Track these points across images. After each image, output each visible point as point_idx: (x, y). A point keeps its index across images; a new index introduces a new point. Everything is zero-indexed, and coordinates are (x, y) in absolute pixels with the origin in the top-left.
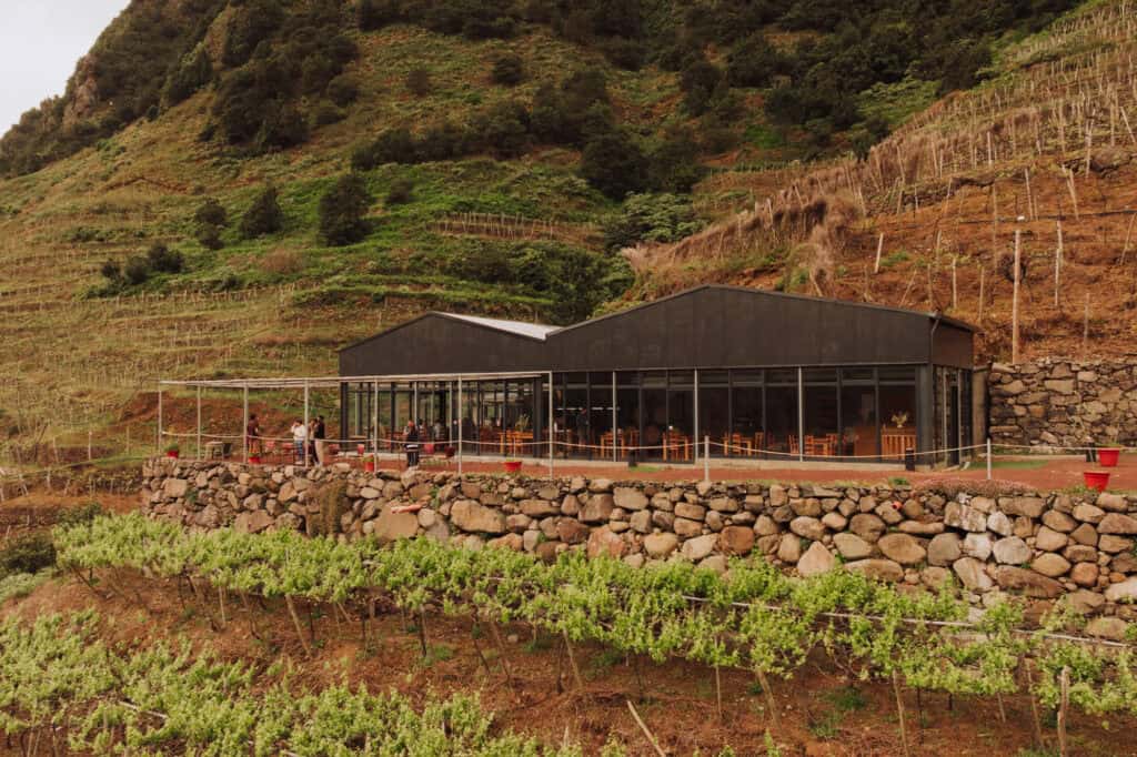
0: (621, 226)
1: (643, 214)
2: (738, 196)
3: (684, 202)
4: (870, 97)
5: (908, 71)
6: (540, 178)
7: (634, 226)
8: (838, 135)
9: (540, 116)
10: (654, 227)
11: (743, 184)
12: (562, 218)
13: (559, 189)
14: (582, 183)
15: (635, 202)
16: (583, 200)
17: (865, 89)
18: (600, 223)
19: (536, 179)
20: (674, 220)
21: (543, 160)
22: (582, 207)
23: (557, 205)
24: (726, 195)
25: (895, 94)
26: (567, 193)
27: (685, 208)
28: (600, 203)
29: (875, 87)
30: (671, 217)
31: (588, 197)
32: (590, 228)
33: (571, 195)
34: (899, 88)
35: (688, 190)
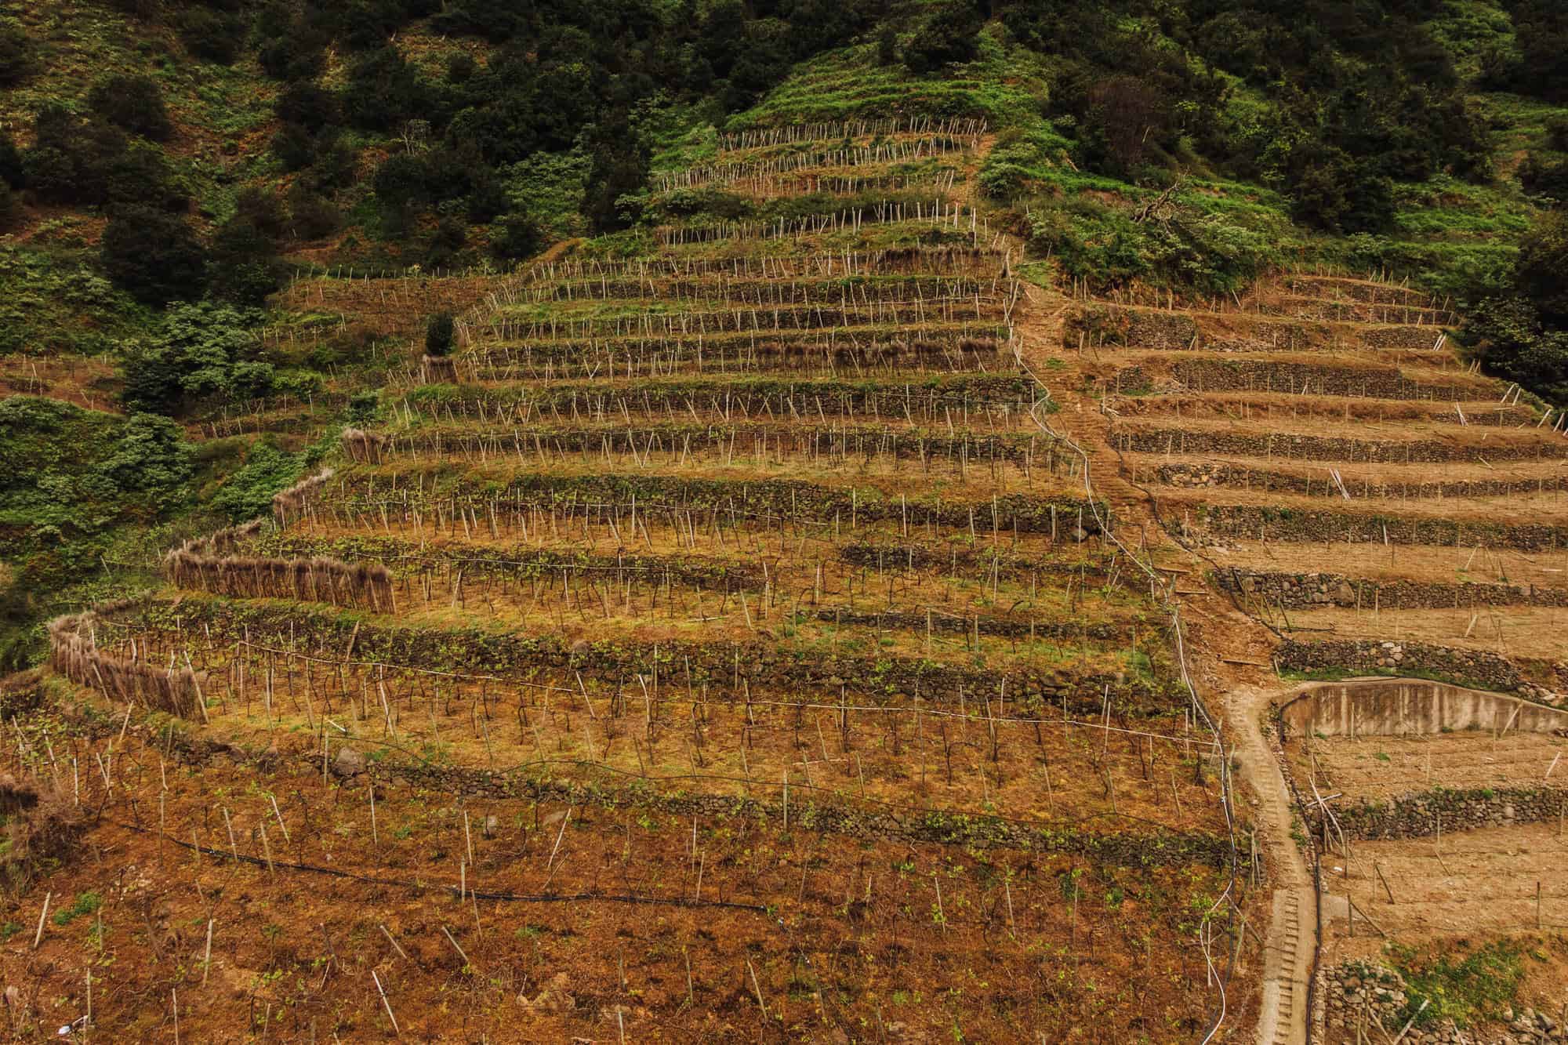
0: (148, 365)
1: (190, 341)
2: (326, 323)
3: (248, 324)
4: (527, 171)
5: (579, 137)
6: (31, 274)
7: (169, 362)
8: (476, 230)
9: (37, 163)
10: (199, 366)
11: (337, 299)
12: (57, 346)
13: (58, 295)
14: (99, 283)
15: (178, 317)
16: (99, 312)
17: (522, 158)
18: (122, 352)
19: (24, 275)
20: (232, 353)
21: (41, 238)
22: (97, 323)
23: (53, 322)
24: (311, 318)
25: (557, 172)
26: (72, 300)
27: (251, 336)
28: (128, 314)
29: (534, 157)
30: (228, 349)
31: (109, 307)
32: (104, 365)
33: (78, 304)
34: (563, 165)
35: (260, 302)
